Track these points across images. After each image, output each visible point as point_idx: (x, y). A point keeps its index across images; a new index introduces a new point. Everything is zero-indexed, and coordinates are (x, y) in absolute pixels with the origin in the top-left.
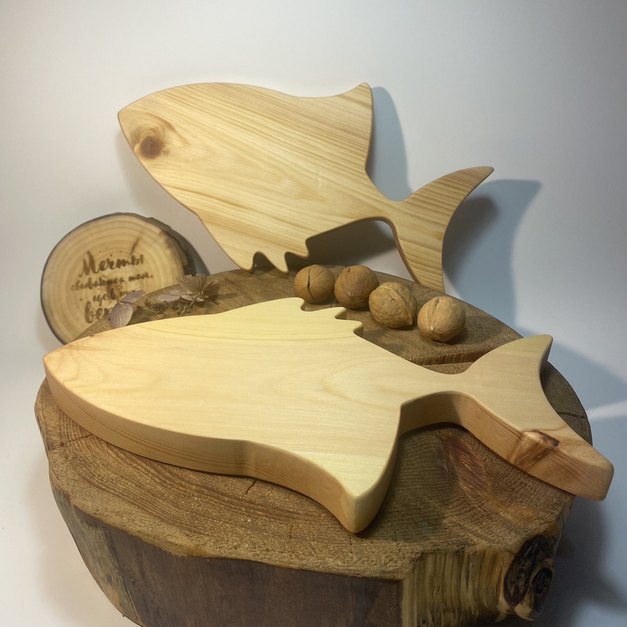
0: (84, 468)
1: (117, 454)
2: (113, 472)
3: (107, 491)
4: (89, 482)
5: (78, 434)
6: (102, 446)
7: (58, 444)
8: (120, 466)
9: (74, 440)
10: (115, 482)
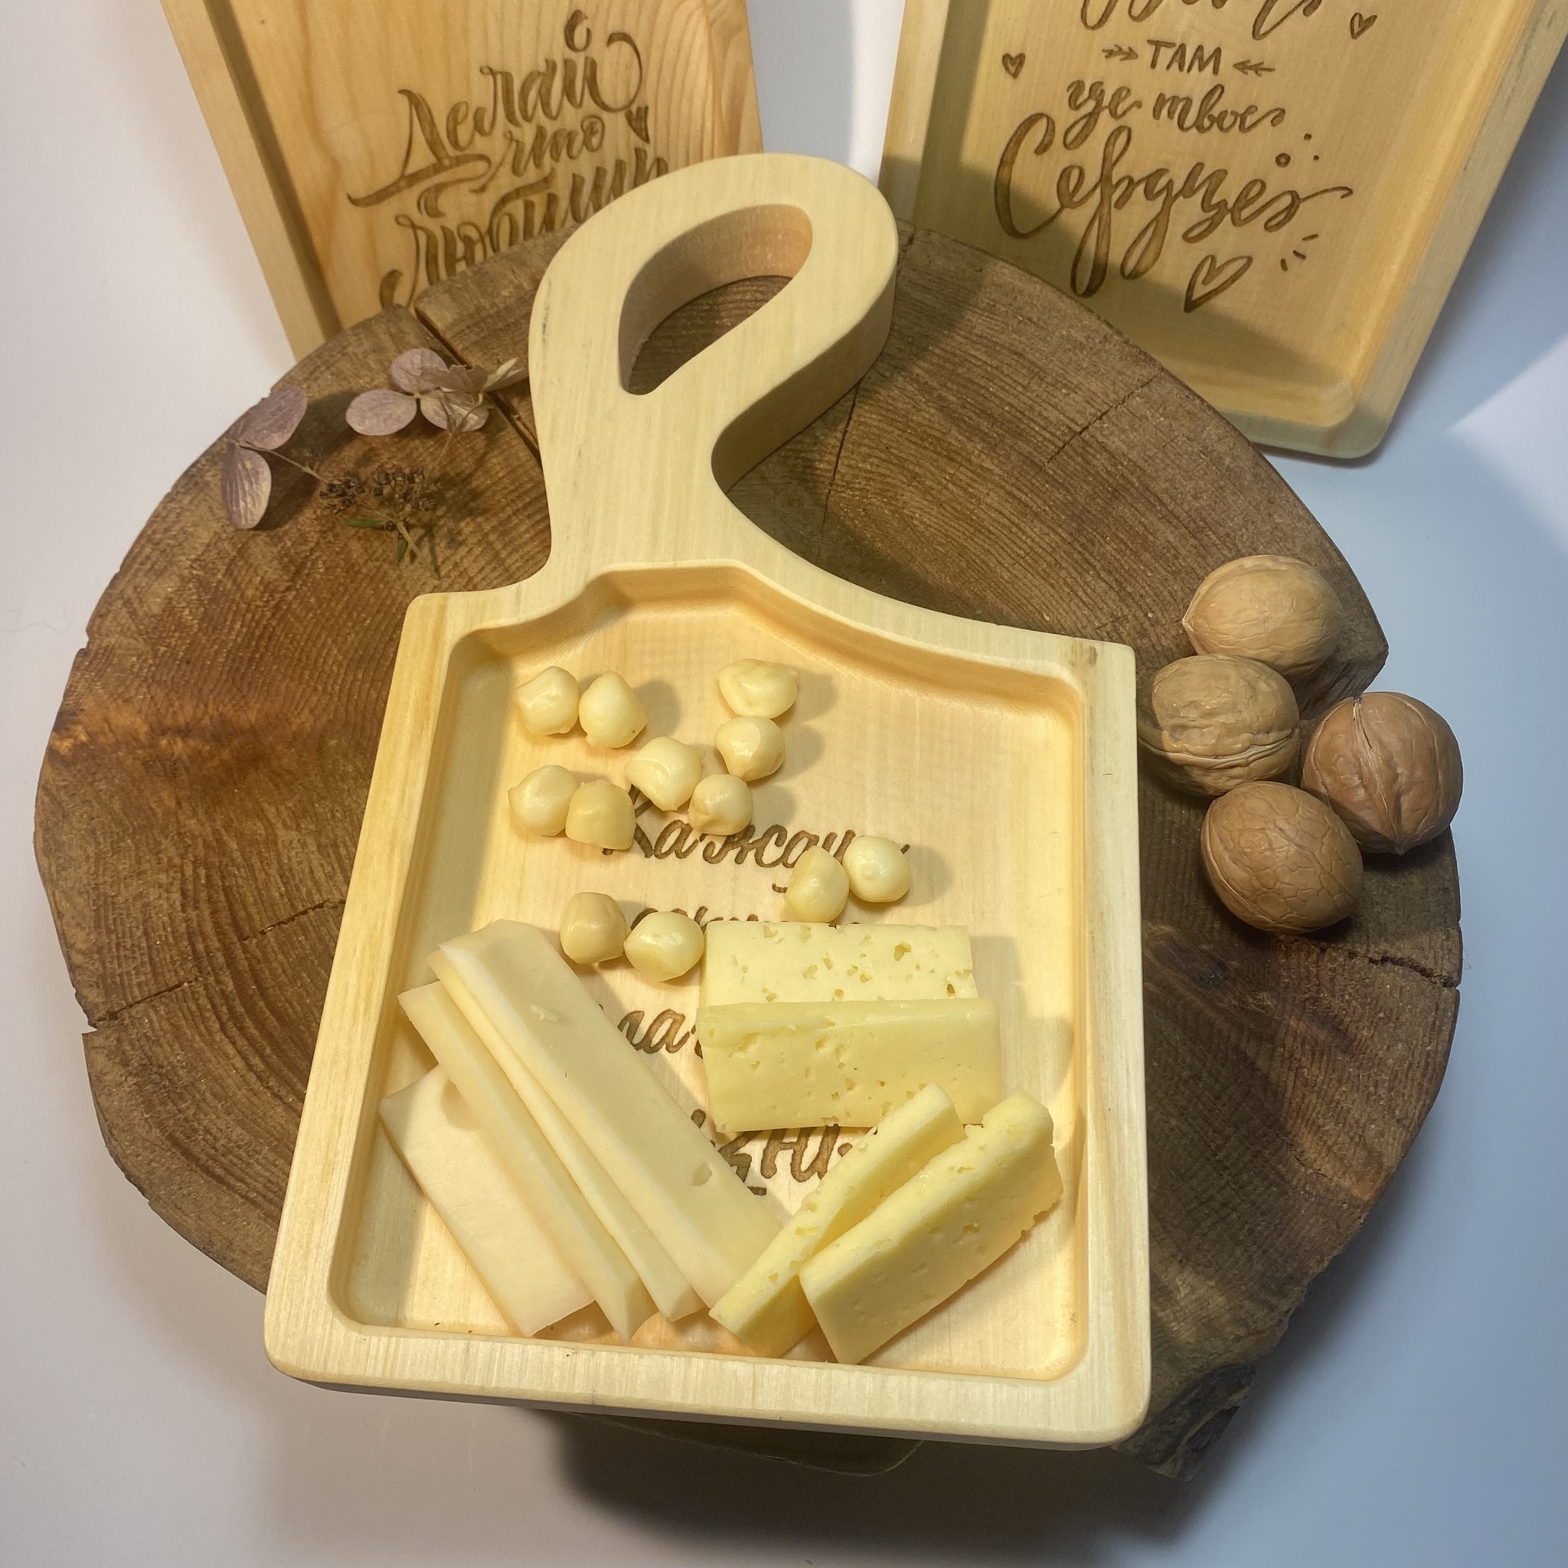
0: (170, 1106)
1: (245, 1059)
2: (240, 1123)
3: (230, 1187)
4: (187, 1153)
5: (147, 985)
6: (206, 1028)
7: (102, 1013)
8: (254, 1099)
9: (139, 1002)
10: (244, 1155)
